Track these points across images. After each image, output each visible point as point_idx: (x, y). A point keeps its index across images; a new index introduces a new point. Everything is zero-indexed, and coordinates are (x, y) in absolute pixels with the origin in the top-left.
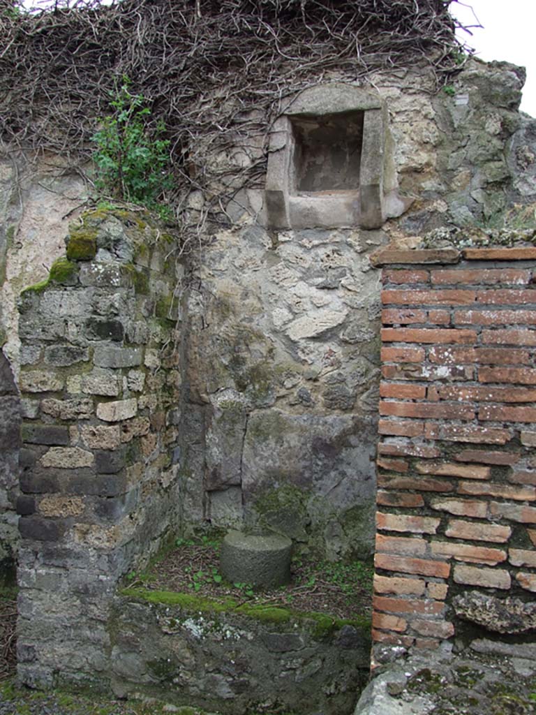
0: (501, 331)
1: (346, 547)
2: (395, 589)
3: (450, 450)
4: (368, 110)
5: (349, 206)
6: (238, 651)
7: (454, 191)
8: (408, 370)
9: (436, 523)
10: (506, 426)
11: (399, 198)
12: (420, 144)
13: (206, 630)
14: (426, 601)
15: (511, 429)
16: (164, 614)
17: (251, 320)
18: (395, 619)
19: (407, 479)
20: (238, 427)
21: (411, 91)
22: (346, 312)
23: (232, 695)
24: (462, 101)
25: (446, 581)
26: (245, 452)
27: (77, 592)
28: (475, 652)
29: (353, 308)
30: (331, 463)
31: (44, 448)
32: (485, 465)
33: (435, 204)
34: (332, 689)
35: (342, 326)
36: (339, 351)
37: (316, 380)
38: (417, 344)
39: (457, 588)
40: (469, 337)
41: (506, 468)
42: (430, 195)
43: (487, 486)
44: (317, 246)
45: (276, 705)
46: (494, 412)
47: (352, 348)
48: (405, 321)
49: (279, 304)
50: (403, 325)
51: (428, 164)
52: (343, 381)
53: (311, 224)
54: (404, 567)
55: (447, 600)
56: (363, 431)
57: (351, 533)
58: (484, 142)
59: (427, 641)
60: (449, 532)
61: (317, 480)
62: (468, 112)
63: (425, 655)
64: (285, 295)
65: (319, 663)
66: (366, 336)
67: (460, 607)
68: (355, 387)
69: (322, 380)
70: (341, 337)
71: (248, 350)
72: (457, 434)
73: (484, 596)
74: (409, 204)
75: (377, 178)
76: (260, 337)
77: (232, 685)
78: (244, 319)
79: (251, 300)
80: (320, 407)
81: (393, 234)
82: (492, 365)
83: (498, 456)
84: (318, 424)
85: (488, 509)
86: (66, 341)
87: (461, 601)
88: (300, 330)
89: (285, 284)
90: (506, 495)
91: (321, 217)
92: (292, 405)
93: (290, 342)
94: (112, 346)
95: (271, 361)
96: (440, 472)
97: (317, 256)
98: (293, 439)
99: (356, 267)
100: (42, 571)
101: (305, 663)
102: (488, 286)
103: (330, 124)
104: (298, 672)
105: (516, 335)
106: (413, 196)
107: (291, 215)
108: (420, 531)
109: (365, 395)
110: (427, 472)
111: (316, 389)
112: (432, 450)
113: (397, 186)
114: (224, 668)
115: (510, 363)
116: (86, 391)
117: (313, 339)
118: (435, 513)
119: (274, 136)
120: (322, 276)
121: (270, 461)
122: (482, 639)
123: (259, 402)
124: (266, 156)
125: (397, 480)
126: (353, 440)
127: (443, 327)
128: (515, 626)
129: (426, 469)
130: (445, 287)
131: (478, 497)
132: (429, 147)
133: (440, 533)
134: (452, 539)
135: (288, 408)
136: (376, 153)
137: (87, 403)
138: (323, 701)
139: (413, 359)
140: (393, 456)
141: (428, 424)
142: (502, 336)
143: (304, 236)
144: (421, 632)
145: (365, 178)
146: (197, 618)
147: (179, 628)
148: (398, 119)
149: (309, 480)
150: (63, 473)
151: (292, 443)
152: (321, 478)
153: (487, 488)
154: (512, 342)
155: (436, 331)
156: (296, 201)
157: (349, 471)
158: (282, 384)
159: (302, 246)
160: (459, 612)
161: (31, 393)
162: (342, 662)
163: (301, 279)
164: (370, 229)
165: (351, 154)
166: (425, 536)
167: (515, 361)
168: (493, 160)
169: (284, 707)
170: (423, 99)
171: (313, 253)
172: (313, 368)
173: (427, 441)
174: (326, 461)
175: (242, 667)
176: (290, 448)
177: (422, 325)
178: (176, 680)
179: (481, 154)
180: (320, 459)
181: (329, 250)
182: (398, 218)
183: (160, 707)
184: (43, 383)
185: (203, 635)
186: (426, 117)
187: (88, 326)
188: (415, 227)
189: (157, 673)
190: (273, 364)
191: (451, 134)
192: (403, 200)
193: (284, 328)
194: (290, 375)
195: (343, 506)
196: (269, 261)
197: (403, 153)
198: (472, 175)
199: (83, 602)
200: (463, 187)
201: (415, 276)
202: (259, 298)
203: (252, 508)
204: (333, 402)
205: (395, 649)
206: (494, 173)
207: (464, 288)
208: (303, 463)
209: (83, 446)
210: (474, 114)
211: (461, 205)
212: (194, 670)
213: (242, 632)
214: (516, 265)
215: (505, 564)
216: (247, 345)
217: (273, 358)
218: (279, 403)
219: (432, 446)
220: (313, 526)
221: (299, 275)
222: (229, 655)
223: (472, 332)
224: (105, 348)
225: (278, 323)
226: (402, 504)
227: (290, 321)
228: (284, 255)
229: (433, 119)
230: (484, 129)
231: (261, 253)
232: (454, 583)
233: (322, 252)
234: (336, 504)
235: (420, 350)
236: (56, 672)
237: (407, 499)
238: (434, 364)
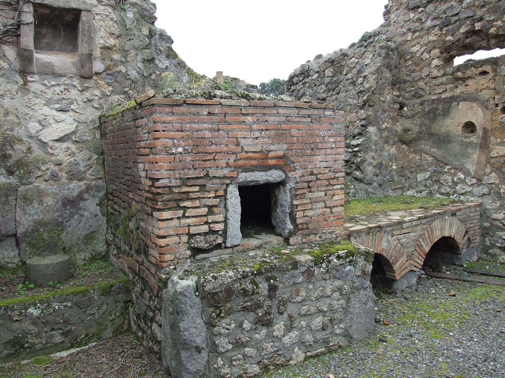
0: (199, 132)
1: (88, 255)
2: (168, 243)
3: (185, 181)
4: (84, 10)
5: (74, 64)
6: (63, 315)
7: (129, 62)
8: (167, 150)
9: (182, 212)
10: (203, 170)
11: (101, 62)
12: (110, 34)
13: (43, 310)
14: (181, 245)
15: (205, 170)
16: (13, 310)
17: (12, 130)
18: (169, 255)
19: (170, 196)
20: (11, 198)
21: (103, 3)
22: (75, 124)
23: (63, 339)
24: (130, 15)
25: (187, 234)
26: (17, 213)
28: (197, 260)
29: (79, 122)
30: (74, 211)
32: (197, 186)
33: (120, 68)
34: (113, 317)
35: (74, 133)
36: (73, 147)
37: (60, 165)
38: (170, 139)
39: (191, 236)
40: (189, 135)
41: (204, 185)
42: (117, 63)
43: (199, 193)
44: (54, 85)
45: (87, 335)
46: (199, 164)
47: (81, 145)
48: (164, 129)
49: (32, 119)
50: (163, 131)
51: (115, 46)
52: (78, 164)
53: (49, 72)
54: (172, 233)
55: (188, 242)
56: (91, 190)
57: (90, 247)
58: (142, 39)
59: (182, 260)
60: (187, 215)
61: (66, 222)
62: (133, 21)
63: (182, 266)
64: (36, 114)
65: (105, 306)
66: (89, 138)
67: (192, 244)
68: (85, 167)
69: (64, 164)
70: (74, 139)
71: (14, 150)
72: (187, 175)
73: (200, 237)
74: (107, 66)
75: (92, 50)
76: (20, 141)
77: (62, 334)
78: (7, 129)
79: (11, 117)
80: (64, 180)
81: (99, 82)
82: (197, 146)
83: (201, 182)
84: (64, 190)
85: (200, 202)
87: (193, 241)
88: (48, 135)
89: (36, 107)
90: (205, 196)
91: (56, 68)
92: (46, 181)
93: (42, 143)
95: (30, 155)
96: (182, 191)
97: (55, 91)
98: (49, 201)
99: (79, 99)
101: (99, 309)
102: (194, 114)
103: (56, 12)
104: (96, 314)
105: (204, 134)
106: (108, 62)
107: (36, 65)
108: (177, 216)
109: (91, 171)
110: (177, 191)
111: (62, 170)
112: (178, 182)
113: (100, 55)
114: (56, 327)
115: (203, 145)
117: (57, 141)
118: (181, 208)
119: (24, 14)
120: (59, 104)
121: (36, 216)
122: (199, 254)
123: (24, 181)
124: (19, 26)
125: (166, 197)
126: (86, 196)
127: (179, 131)
128: (211, 245)
129: (176, 191)
130: (179, 114)
131: (196, 199)
132: (114, 36)
133: (184, 216)
134: (188, 217)
135: (44, 183)
136: (90, 36)
138: (109, 324)
139: (169, 145)
140: (164, 187)
141: (176, 172)
142: (200, 134)
143: (45, 79)
144: (180, 258)
145: (83, 48)
146: (35, 305)
147: (26, 315)
148: (97, 17)
149: (62, 223)
151: (49, 203)
152: (69, 221)
153: (199, 195)
154: (203, 137)
155: (177, 133)
156: (42, 57)
157: (86, 214)
158: (39, 169)
159: (44, 85)
160: (192, 245)
163: (45, 105)
164: (85, 78)
165: (64, 31)
166: (178, 218)
167: (205, 144)
168: (146, 48)
169: (91, 335)
170: (110, 10)
171: (52, 89)
172: (58, 158)
173: (176, 179)
174: (71, 210)
175: (66, 322)
176: (48, 206)
177: (171, 131)
178: (26, 345)
179: (141, 45)
180: (68, 210)
181: (62, 88)
182: (101, 73)
183: (19, 364)
185: (42, 313)
186: (112, 19)
188: (110, 79)
189: (13, 346)
190: (31, 157)
191: (125, 33)
192: (103, 64)
193: (37, 135)
194: (44, 163)
195: (84, 233)
196: (22, 92)
197: (101, 37)
198: (137, 55)
200: (133, 60)
201: (167, 110)
202: (17, 116)
203: (26, 246)
204: (74, 175)
205: (171, 267)
206: (147, 55)
207: (186, 115)
208: (57, 214)
210: (136, 23)
211: (133, 69)
212: (38, 335)
213: (64, 304)
214: (203, 106)
215: (206, 223)
216: (12, 146)
217: (31, 153)
218: (38, 180)
219: (178, 181)
220: (67, 249)
221: (44, 102)
222: (58, 319)
223: (189, 133)
225: (33, 132)
226: (169, 207)
227: (41, 130)
228: (33, 89)
229: (116, 22)
230: (141, 32)
231: (16, 87)
232: (190, 234)
233: (57, 89)
234: (79, 233)
235: (171, 141)
237: (171, 204)
238: (177, 147)
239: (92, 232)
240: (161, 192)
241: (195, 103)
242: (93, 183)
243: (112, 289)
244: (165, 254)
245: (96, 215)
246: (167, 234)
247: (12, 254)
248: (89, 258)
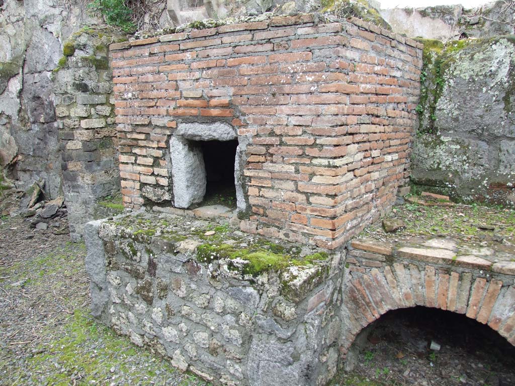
0: (144, 76)
2: (127, 186)
3: (135, 128)
5: (204, 14)
8: (121, 95)
9: (134, 158)
10: (148, 117)
11: (225, 7)
14: (135, 190)
16: (110, 212)
18: (128, 198)
19: (125, 141)
25: (139, 182)
27: (83, 203)
28: (153, 211)
31: (67, 141)
32: (144, 133)
38: (123, 84)
39: (143, 185)
40: (136, 80)
41: (149, 134)
43: (145, 142)
46: (145, 111)
50: (119, 76)
55: (140, 190)
59: (137, 206)
60: (138, 162)
67: (144, 192)
72: (135, 121)
73: (150, 188)
82: (142, 91)
83: (146, 130)
85: (146, 151)
86: (68, 93)
87: (144, 190)
90: (150, 146)
94: (83, 94)
96: (133, 137)
100: (72, 194)
102: (139, 57)
105: (147, 78)
108: (130, 162)
112: (130, 128)
116: (76, 115)
118: (133, 154)
122: (154, 206)
125: (122, 141)
128: (160, 199)
129: (129, 137)
130: (128, 58)
131: (143, 147)
133: (136, 162)
134: (139, 165)
137: (77, 121)
139: (122, 90)
140: (121, 132)
141: (128, 117)
142: (144, 78)
144: (135, 202)
150: (74, 151)
154: (147, 81)
155: (127, 78)
160: (144, 194)
161: (60, 117)
166: (132, 164)
167: (148, 89)
173: (128, 125)
177: (123, 76)
184: (63, 112)
187: (73, 85)
199: (86, 207)
201: (120, 55)
205: (128, 209)
207: (133, 58)
209: (78, 140)
214: (145, 47)
215: (153, 174)
219: (130, 126)
223: (136, 77)
224: (80, 96)
226: (125, 151)
232: (141, 182)
235: (124, 86)
236: (81, 236)
237: (126, 149)
238: (127, 92)
244: (125, 195)
246: (125, 177)
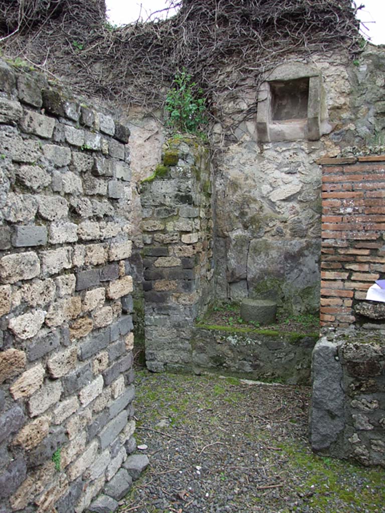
0: (374, 192)
1: (303, 308)
2: (330, 303)
3: (353, 243)
4: (312, 77)
5: (302, 129)
6: (254, 350)
7: (359, 118)
8: (334, 210)
9: (347, 274)
10: (376, 232)
11: (329, 123)
12: (340, 93)
13: (238, 341)
14: (343, 308)
15: (379, 233)
16: (217, 334)
17: (250, 192)
18: (330, 316)
19: (334, 257)
20: (245, 248)
21: (335, 64)
22: (301, 185)
23: (252, 370)
24: (363, 68)
25: (352, 299)
26: (248, 262)
27: (175, 326)
28: (364, 329)
29: (305, 183)
30: (294, 265)
31: (156, 258)
32: (368, 249)
33: (349, 126)
34: (300, 367)
35: (299, 193)
36: (298, 207)
37: (286, 222)
38: (338, 199)
39: (356, 302)
40: (360, 195)
41: (377, 250)
42: (346, 122)
43: (369, 257)
44: (285, 151)
45: (273, 374)
46: (371, 226)
47: (305, 204)
48: (332, 189)
49: (265, 182)
50: (332, 191)
51: (345, 104)
52: (300, 222)
53: (282, 139)
54: (333, 294)
55: (352, 307)
56: (311, 248)
57: (306, 301)
58: (375, 91)
59: (344, 324)
60: (352, 278)
61: (287, 274)
62: (367, 75)
63: (343, 330)
64: (269, 177)
65: (293, 355)
66: (312, 198)
67: (358, 309)
68: (307, 225)
69: (289, 222)
70: (299, 199)
71: (249, 208)
72: (356, 236)
73: (368, 304)
74: (334, 126)
75: (317, 114)
76: (255, 200)
77: (251, 366)
78: (246, 192)
79: (249, 181)
80: (288, 236)
81: (326, 143)
82: (370, 207)
83: (373, 245)
84: (287, 245)
85: (369, 267)
86: (165, 205)
87: (358, 307)
88: (276, 196)
89: (268, 172)
90: (377, 261)
91: (287, 135)
92: (273, 236)
93: (271, 203)
94: (188, 207)
95: (261, 213)
96: (348, 253)
97: (285, 156)
98: (274, 254)
99: (306, 161)
100: (157, 317)
101: (286, 355)
102: (368, 173)
103: (291, 84)
104: (283, 359)
105: (381, 193)
106: (336, 122)
107: (270, 135)
108: (340, 278)
109: (312, 229)
110: (343, 253)
111: (286, 227)
112: (345, 244)
113: (328, 117)
114: (248, 358)
115: (378, 205)
116: (176, 229)
117: (284, 200)
118: (347, 270)
119: (260, 93)
120: (288, 167)
121: (262, 266)
122: (367, 323)
123: (255, 235)
124: (257, 103)
125: (330, 257)
126: (306, 252)
127: (349, 191)
128: (381, 316)
129: (342, 252)
130: (349, 174)
131: (365, 263)
132: (345, 95)
133: (349, 279)
134: (354, 281)
135: (271, 237)
136: (316, 100)
137: (177, 235)
138: (296, 372)
139: (336, 205)
140: (328, 247)
141: (343, 233)
142: (375, 194)
143: (278, 146)
144: (341, 321)
145: (310, 113)
146: (233, 335)
147: (225, 341)
148: (328, 80)
149: (283, 275)
150: (166, 269)
151: (274, 256)
152: (289, 273)
153: (368, 259)
154: (379, 196)
155: (346, 193)
156: (274, 127)
157: (305, 269)
158: (268, 225)
159: (276, 151)
160: (357, 311)
161: (148, 232)
162: (305, 354)
163: (276, 169)
164: (313, 141)
165: (301, 99)
166: (343, 280)
167: (380, 204)
168: (380, 101)
169: (276, 376)
170: (342, 68)
171: (282, 155)
172: (284, 216)
173: (343, 240)
174: (292, 264)
175: (256, 357)
176: (272, 258)
177: (340, 191)
178: (224, 365)
179: (373, 98)
180: (289, 263)
181: (291, 153)
182: (329, 134)
183: (217, 377)
184: (154, 226)
185: (237, 343)
186: (343, 78)
187: (176, 198)
188: (338, 139)
189: (215, 362)
190: (262, 214)
191: (357, 87)
192: (331, 124)
193: (268, 195)
194: (272, 220)
195: (301, 287)
196: (259, 159)
197: (331, 98)
198: (369, 109)
199: (177, 330)
200: (364, 116)
201: (337, 169)
202: (254, 180)
203: (253, 290)
204: (295, 233)
205: (330, 328)
206: (381, 107)
207: (358, 174)
208: (280, 266)
209: (175, 256)
210: (370, 75)
211: (363, 126)
212: (233, 360)
213: (256, 341)
216: (248, 205)
217: (262, 211)
218: (266, 235)
219: (345, 242)
220: (286, 299)
221: (276, 167)
222: (250, 352)
223: (362, 193)
224: (185, 208)
225: (265, 193)
226: (332, 267)
227: (271, 191)
228: (267, 156)
229: (347, 79)
230: (375, 83)
231: (254, 156)
232: (355, 299)
233: (287, 154)
234: (297, 286)
235: (339, 201)
236: (165, 364)
237: (334, 265)
238: (346, 207)
239: (310, 288)
240: (325, 252)
241: (369, 160)
242: (314, 241)
243: (301, 340)
244: (324, 313)
245: (314, 272)
246: (328, 294)
247: (243, 295)
248: (304, 311)
